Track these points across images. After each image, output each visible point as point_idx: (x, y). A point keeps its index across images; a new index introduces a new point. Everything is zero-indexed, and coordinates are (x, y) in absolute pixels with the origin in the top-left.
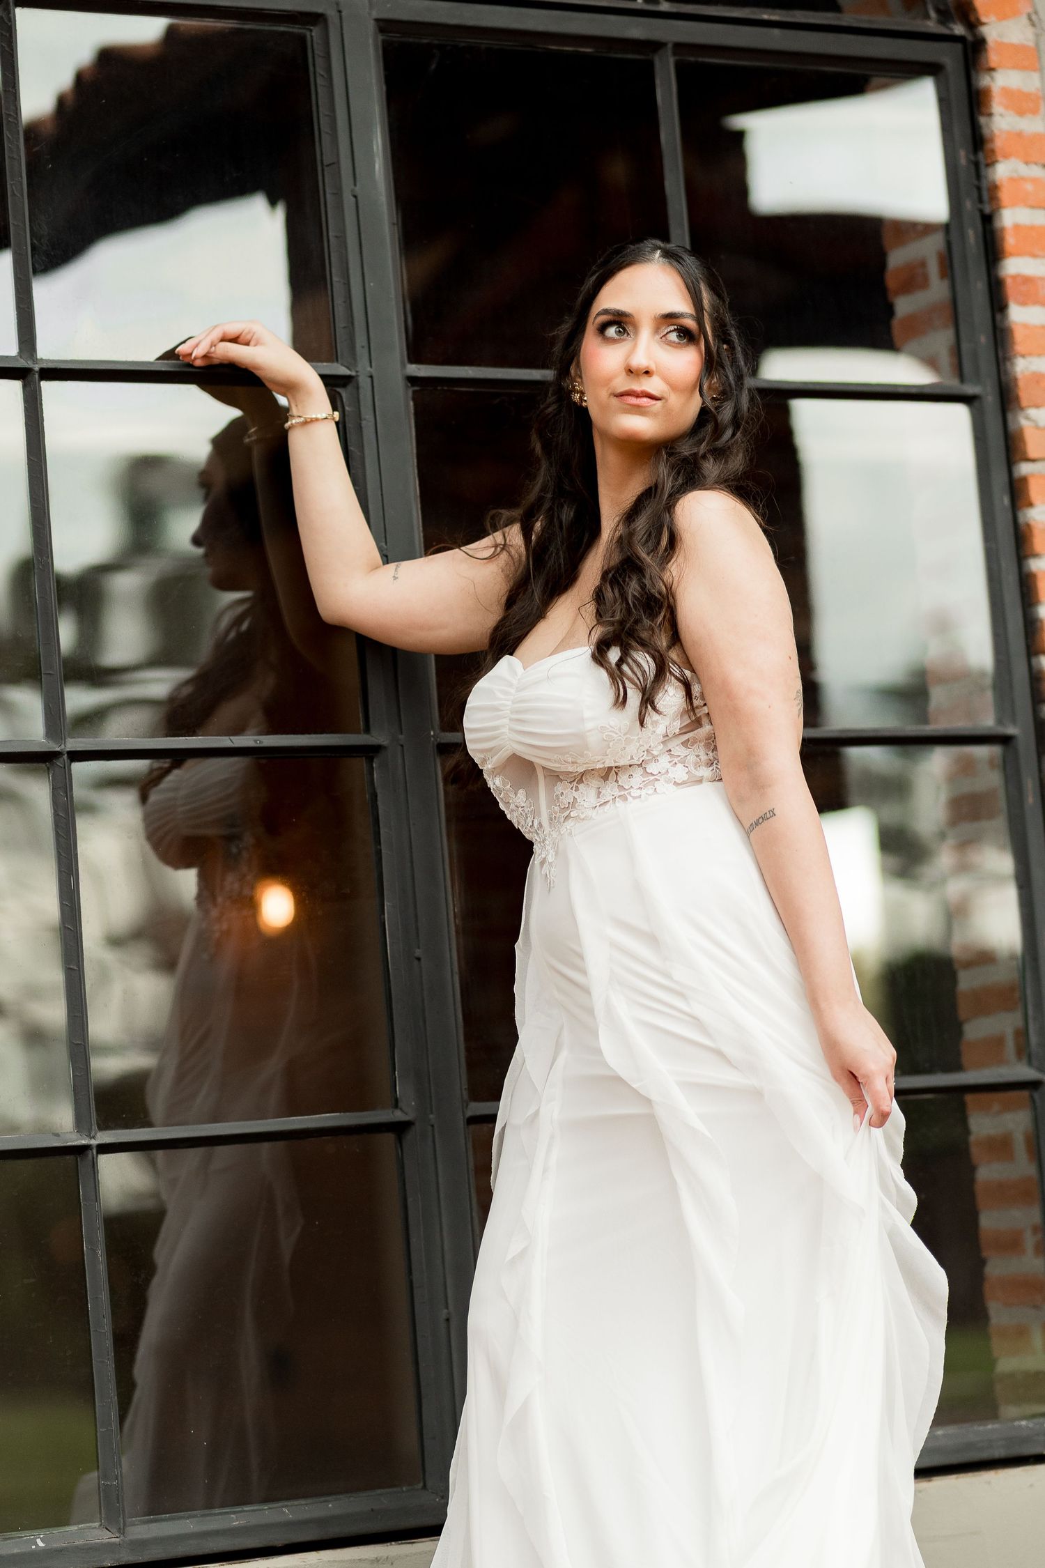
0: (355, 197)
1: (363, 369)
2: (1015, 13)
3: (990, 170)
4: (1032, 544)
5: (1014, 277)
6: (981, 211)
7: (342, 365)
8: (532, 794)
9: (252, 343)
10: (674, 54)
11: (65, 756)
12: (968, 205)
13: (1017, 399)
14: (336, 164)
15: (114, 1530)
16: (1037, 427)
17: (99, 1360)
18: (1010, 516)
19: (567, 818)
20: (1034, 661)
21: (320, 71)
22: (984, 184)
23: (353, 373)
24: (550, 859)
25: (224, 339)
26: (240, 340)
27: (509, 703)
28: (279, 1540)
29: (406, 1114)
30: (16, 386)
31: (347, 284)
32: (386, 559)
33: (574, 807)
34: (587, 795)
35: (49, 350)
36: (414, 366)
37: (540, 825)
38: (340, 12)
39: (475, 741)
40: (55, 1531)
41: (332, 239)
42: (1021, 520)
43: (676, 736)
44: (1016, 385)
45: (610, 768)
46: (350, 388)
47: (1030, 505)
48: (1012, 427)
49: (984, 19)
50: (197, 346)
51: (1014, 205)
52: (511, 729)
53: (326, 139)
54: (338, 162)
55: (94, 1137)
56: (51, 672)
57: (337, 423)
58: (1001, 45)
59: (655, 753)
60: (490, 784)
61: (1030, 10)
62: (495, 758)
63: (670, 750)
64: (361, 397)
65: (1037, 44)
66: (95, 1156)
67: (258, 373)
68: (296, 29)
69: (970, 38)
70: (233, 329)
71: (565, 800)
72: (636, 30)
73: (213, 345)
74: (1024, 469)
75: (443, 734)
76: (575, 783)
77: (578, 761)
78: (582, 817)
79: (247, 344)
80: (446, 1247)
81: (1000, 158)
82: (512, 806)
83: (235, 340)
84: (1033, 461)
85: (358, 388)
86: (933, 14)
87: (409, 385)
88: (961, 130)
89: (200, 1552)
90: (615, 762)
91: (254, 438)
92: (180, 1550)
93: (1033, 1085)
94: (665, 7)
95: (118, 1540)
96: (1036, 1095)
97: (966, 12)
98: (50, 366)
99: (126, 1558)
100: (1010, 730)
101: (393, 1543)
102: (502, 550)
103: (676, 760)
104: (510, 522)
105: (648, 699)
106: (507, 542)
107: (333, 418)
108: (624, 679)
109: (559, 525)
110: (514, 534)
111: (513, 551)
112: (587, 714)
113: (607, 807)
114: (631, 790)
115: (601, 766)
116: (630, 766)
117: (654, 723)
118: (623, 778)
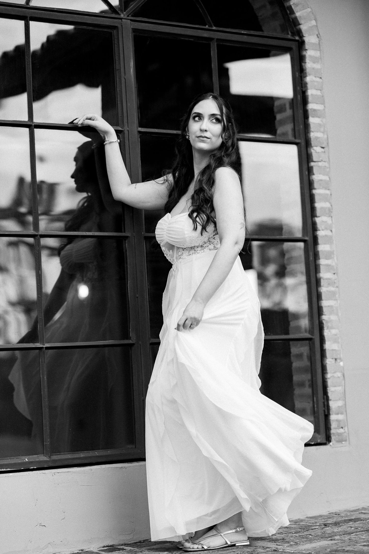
0: (125, 79)
1: (126, 128)
2: (313, 34)
3: (305, 79)
4: (314, 186)
5: (311, 109)
6: (302, 90)
7: (120, 127)
8: (173, 252)
9: (95, 120)
10: (217, 42)
11: (39, 236)
12: (298, 88)
13: (311, 144)
15: (48, 457)
16: (316, 152)
18: (308, 177)
19: (180, 258)
20: (313, 219)
21: (116, 42)
22: (303, 82)
23: (123, 130)
24: (175, 270)
25: (87, 119)
26: (92, 119)
27: (166, 228)
28: (94, 461)
29: (133, 341)
30: (27, 130)
31: (122, 104)
33: (182, 255)
34: (186, 252)
35: (37, 120)
36: (140, 128)
38: (122, 26)
39: (158, 237)
40: (31, 456)
41: (118, 91)
42: (311, 179)
44: (311, 140)
46: (122, 134)
47: (314, 174)
48: (309, 152)
49: (304, 35)
50: (79, 121)
51: (311, 89)
53: (117, 62)
54: (120, 69)
55: (44, 345)
56: (35, 212)
58: (309, 43)
60: (162, 249)
61: (317, 33)
62: (164, 242)
63: (210, 240)
64: (125, 136)
65: (319, 43)
66: (45, 350)
68: (109, 31)
69: (300, 41)
70: (89, 116)
71: (180, 253)
72: (206, 34)
73: (84, 120)
74: (312, 164)
75: (146, 234)
76: (183, 249)
77: (184, 245)
78: (184, 258)
79: (94, 120)
81: (308, 75)
82: (168, 255)
83: (90, 119)
84: (315, 162)
85: (124, 134)
86: (290, 33)
87: (139, 133)
88: (297, 67)
89: (72, 464)
90: (194, 245)
91: (95, 147)
92: (66, 463)
93: (310, 339)
94: (214, 28)
95: (49, 459)
96: (310, 342)
97: (299, 33)
98: (37, 124)
99: (51, 465)
100: (306, 238)
101: (126, 463)
102: (166, 181)
103: (211, 243)
104: (169, 173)
105: (204, 228)
106: (168, 179)
107: (118, 142)
108: (197, 222)
109: (182, 174)
110: (170, 177)
111: (169, 182)
112: (186, 232)
113: (190, 256)
114: (198, 251)
115: (191, 246)
116: (198, 246)
117: (205, 235)
118: (195, 248)
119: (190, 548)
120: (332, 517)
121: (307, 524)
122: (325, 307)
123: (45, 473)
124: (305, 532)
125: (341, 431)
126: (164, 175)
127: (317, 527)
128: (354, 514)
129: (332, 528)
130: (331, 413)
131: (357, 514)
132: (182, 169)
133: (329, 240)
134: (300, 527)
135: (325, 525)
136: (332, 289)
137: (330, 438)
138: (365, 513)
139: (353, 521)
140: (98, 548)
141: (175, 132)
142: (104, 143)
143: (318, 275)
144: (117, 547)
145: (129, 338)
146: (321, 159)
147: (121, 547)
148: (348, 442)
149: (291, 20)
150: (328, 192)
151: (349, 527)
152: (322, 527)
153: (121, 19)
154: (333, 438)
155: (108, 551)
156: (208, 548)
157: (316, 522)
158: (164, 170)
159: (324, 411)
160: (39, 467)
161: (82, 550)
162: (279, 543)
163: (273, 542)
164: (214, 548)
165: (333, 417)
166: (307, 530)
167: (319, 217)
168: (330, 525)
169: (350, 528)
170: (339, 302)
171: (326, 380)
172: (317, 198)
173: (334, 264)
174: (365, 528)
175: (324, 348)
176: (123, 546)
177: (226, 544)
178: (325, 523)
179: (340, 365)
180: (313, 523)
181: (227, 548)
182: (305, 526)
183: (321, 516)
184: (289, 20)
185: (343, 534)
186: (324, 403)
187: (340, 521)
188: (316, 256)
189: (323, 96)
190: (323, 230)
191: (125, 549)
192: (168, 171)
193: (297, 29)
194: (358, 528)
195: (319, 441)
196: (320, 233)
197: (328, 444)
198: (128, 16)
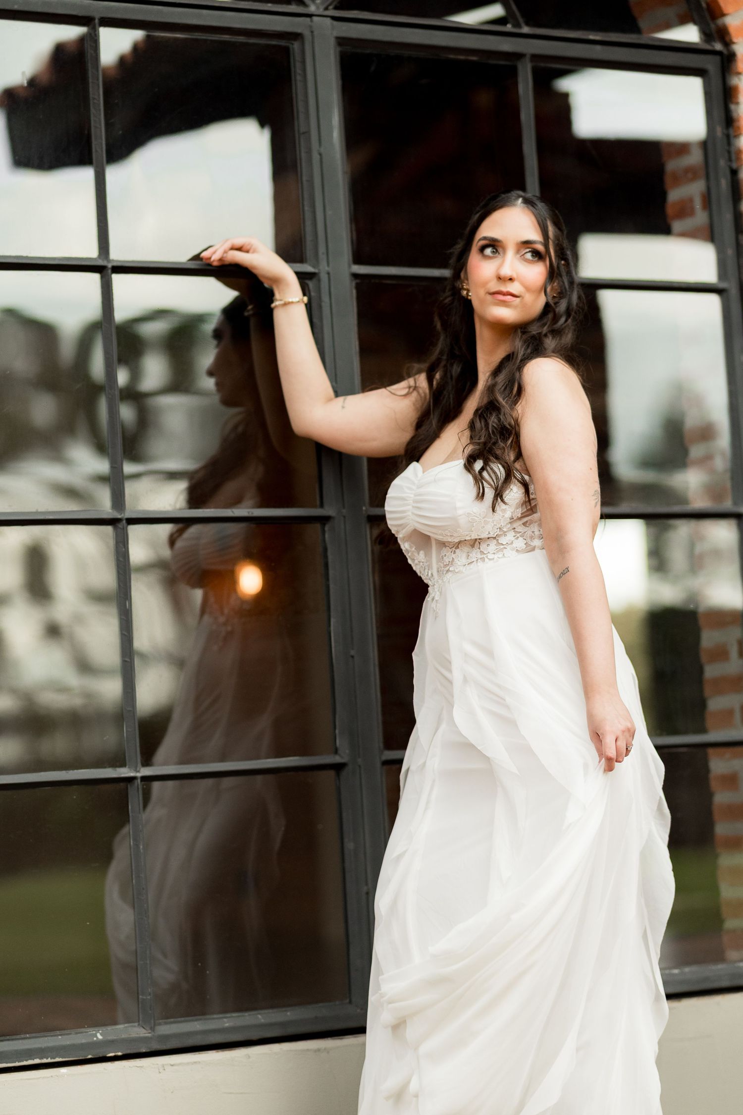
0: (320, 154)
1: (323, 268)
3: (737, 140)
6: (730, 167)
7: (310, 265)
8: (428, 555)
9: (251, 251)
10: (531, 62)
11: (124, 522)
12: (722, 162)
14: (307, 133)
15: (148, 1028)
19: (448, 571)
21: (299, 71)
22: (733, 149)
23: (317, 271)
24: (437, 598)
25: (233, 248)
26: (244, 248)
27: (412, 496)
28: (255, 1036)
29: (343, 758)
30: (96, 277)
31: (314, 213)
32: (337, 394)
33: (452, 564)
34: (461, 557)
35: (118, 254)
36: (356, 267)
37: (432, 574)
38: (312, 32)
39: (391, 519)
40: (109, 1028)
41: (305, 183)
43: (520, 519)
45: (476, 540)
46: (315, 280)
49: (735, 40)
50: (214, 253)
52: (413, 513)
53: (302, 117)
54: (309, 133)
55: (139, 772)
56: (116, 466)
57: (306, 305)
59: (505, 530)
60: (402, 547)
62: (404, 531)
63: (515, 528)
64: (322, 286)
66: (139, 784)
67: (255, 271)
68: (283, 43)
69: (725, 52)
70: (238, 242)
71: (446, 560)
72: (506, 45)
73: (225, 252)
75: (371, 508)
76: (454, 548)
77: (454, 535)
78: (457, 571)
79: (247, 252)
80: (367, 846)
82: (416, 562)
83: (240, 249)
85: (319, 280)
87: (353, 279)
88: (719, 114)
89: (203, 1043)
90: (479, 536)
91: (251, 312)
92: (190, 1042)
94: (526, 30)
95: (150, 1035)
97: (724, 35)
98: (119, 264)
99: (156, 1046)
101: (329, 1038)
102: (414, 391)
103: (518, 535)
104: (419, 372)
105: (498, 494)
106: (417, 385)
107: (304, 302)
108: (483, 481)
110: (422, 380)
111: (421, 391)
112: (459, 504)
113: (472, 566)
114: (489, 554)
115: (469, 538)
116: (488, 538)
117: (504, 511)
118: (483, 546)
123: (141, 1065)
126: (409, 376)
141: (435, 273)
142: (273, 305)
145: (335, 750)
149: (706, 7)
153: (310, 16)
160: (129, 1052)
192: (416, 366)
193: (717, 26)
198: (326, 9)
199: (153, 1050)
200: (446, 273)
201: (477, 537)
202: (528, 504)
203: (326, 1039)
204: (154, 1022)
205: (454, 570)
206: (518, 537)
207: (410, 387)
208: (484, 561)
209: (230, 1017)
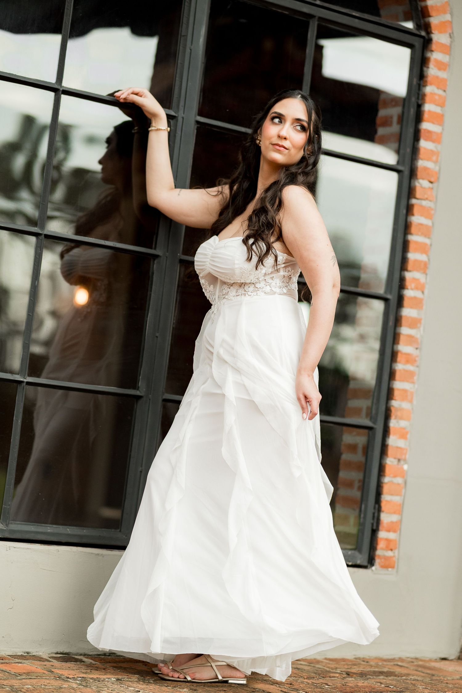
0: (191, 50)
1: (180, 115)
2: (445, 32)
3: (424, 88)
4: (410, 230)
5: (425, 130)
6: (417, 102)
7: (173, 111)
8: (214, 287)
9: (143, 96)
10: (318, 21)
11: (43, 236)
12: (413, 99)
13: (416, 175)
14: (186, 36)
15: (4, 524)
16: (421, 187)
17: (11, 461)
18: (404, 217)
19: (224, 298)
20: (402, 273)
22: (421, 93)
23: (176, 115)
24: (215, 312)
25: (133, 93)
26: (139, 94)
27: (211, 253)
28: (64, 540)
29: (141, 393)
30: (52, 94)
31: (181, 82)
32: (176, 187)
33: (227, 294)
34: (233, 292)
35: (67, 84)
36: (199, 117)
37: (215, 298)
39: (197, 265)
41: (179, 64)
42: (409, 220)
43: (269, 275)
44: (417, 170)
45: (243, 283)
46: (174, 120)
47: (413, 215)
48: (412, 185)
49: (433, 32)
50: (123, 94)
51: (430, 103)
53: (184, 26)
55: (26, 379)
56: (44, 203)
58: (438, 43)
59: (260, 280)
60: (201, 282)
61: (450, 32)
62: (204, 273)
64: (178, 124)
65: (451, 45)
66: (25, 385)
69: (427, 37)
70: (137, 90)
71: (224, 292)
72: (305, 9)
73: (128, 95)
74: (414, 201)
75: (183, 255)
76: (229, 286)
77: (231, 279)
78: (229, 299)
79: (141, 96)
80: (146, 445)
81: (428, 84)
82: (207, 291)
83: (137, 94)
84: (417, 199)
85: (177, 121)
87: (196, 124)
88: (416, 71)
89: (34, 539)
90: (245, 281)
91: (136, 131)
92: (27, 536)
93: (370, 428)
94: (318, 2)
95: (5, 528)
96: (371, 432)
97: (427, 28)
98: (66, 89)
99: (7, 535)
100: (389, 296)
101: (105, 549)
102: (220, 193)
104: (225, 184)
105: (260, 260)
106: (223, 191)
107: (168, 130)
108: (252, 251)
109: (243, 189)
110: (226, 189)
111: (224, 195)
112: (236, 262)
113: (238, 297)
114: (249, 292)
115: (240, 282)
116: (250, 283)
117: (261, 269)
118: (246, 287)
119: (168, 675)
120: (359, 664)
121: (325, 668)
122: (398, 389)
124: (320, 679)
125: (389, 554)
126: (219, 185)
127: (337, 675)
128: (387, 665)
129: (356, 679)
130: (380, 528)
131: (391, 665)
132: (244, 182)
133: (418, 303)
134: (316, 671)
135: (348, 674)
136: (410, 367)
137: (373, 561)
138: (401, 666)
139: (385, 675)
140: (49, 654)
141: (243, 129)
142: (150, 129)
143: (395, 347)
144: (73, 656)
145: (137, 388)
146: (426, 196)
147: (79, 657)
148: (395, 570)
149: (420, 9)
150: (427, 241)
151: (378, 682)
152: (344, 676)
154: (377, 561)
155: (62, 660)
156: (193, 679)
157: (336, 668)
158: (220, 179)
159: (373, 524)
161: (28, 653)
162: (285, 688)
163: (277, 685)
164: (200, 681)
165: (382, 534)
166: (323, 677)
167: (410, 271)
168: (355, 676)
169: (379, 684)
170: (416, 386)
171: (382, 485)
172: (412, 246)
173: (418, 336)
174: (398, 688)
175: (387, 443)
176: (81, 656)
177: (216, 679)
178: (348, 672)
179: (402, 468)
180: (332, 669)
181: (217, 684)
182: (321, 671)
183: (344, 660)
184: (417, 8)
185: (370, 691)
186: (374, 514)
187: (368, 672)
188: (398, 321)
189: (442, 116)
190: (412, 289)
191: (84, 662)
192: (224, 180)
193: (425, 22)
194: (390, 686)
195: (359, 562)
196: (408, 293)
197: (369, 568)
199: (5, 537)
200: (249, 131)
201: (244, 282)
202: (276, 267)
203: (103, 549)
204: (9, 522)
205: (228, 298)
206: (267, 285)
207: (218, 192)
208: (245, 295)
209: (51, 527)
